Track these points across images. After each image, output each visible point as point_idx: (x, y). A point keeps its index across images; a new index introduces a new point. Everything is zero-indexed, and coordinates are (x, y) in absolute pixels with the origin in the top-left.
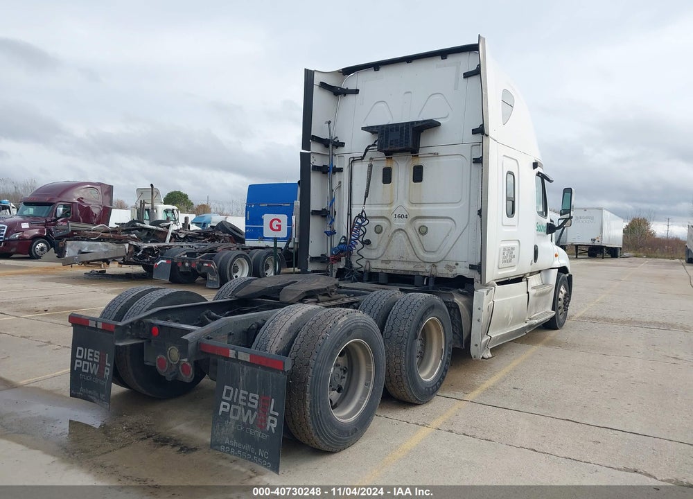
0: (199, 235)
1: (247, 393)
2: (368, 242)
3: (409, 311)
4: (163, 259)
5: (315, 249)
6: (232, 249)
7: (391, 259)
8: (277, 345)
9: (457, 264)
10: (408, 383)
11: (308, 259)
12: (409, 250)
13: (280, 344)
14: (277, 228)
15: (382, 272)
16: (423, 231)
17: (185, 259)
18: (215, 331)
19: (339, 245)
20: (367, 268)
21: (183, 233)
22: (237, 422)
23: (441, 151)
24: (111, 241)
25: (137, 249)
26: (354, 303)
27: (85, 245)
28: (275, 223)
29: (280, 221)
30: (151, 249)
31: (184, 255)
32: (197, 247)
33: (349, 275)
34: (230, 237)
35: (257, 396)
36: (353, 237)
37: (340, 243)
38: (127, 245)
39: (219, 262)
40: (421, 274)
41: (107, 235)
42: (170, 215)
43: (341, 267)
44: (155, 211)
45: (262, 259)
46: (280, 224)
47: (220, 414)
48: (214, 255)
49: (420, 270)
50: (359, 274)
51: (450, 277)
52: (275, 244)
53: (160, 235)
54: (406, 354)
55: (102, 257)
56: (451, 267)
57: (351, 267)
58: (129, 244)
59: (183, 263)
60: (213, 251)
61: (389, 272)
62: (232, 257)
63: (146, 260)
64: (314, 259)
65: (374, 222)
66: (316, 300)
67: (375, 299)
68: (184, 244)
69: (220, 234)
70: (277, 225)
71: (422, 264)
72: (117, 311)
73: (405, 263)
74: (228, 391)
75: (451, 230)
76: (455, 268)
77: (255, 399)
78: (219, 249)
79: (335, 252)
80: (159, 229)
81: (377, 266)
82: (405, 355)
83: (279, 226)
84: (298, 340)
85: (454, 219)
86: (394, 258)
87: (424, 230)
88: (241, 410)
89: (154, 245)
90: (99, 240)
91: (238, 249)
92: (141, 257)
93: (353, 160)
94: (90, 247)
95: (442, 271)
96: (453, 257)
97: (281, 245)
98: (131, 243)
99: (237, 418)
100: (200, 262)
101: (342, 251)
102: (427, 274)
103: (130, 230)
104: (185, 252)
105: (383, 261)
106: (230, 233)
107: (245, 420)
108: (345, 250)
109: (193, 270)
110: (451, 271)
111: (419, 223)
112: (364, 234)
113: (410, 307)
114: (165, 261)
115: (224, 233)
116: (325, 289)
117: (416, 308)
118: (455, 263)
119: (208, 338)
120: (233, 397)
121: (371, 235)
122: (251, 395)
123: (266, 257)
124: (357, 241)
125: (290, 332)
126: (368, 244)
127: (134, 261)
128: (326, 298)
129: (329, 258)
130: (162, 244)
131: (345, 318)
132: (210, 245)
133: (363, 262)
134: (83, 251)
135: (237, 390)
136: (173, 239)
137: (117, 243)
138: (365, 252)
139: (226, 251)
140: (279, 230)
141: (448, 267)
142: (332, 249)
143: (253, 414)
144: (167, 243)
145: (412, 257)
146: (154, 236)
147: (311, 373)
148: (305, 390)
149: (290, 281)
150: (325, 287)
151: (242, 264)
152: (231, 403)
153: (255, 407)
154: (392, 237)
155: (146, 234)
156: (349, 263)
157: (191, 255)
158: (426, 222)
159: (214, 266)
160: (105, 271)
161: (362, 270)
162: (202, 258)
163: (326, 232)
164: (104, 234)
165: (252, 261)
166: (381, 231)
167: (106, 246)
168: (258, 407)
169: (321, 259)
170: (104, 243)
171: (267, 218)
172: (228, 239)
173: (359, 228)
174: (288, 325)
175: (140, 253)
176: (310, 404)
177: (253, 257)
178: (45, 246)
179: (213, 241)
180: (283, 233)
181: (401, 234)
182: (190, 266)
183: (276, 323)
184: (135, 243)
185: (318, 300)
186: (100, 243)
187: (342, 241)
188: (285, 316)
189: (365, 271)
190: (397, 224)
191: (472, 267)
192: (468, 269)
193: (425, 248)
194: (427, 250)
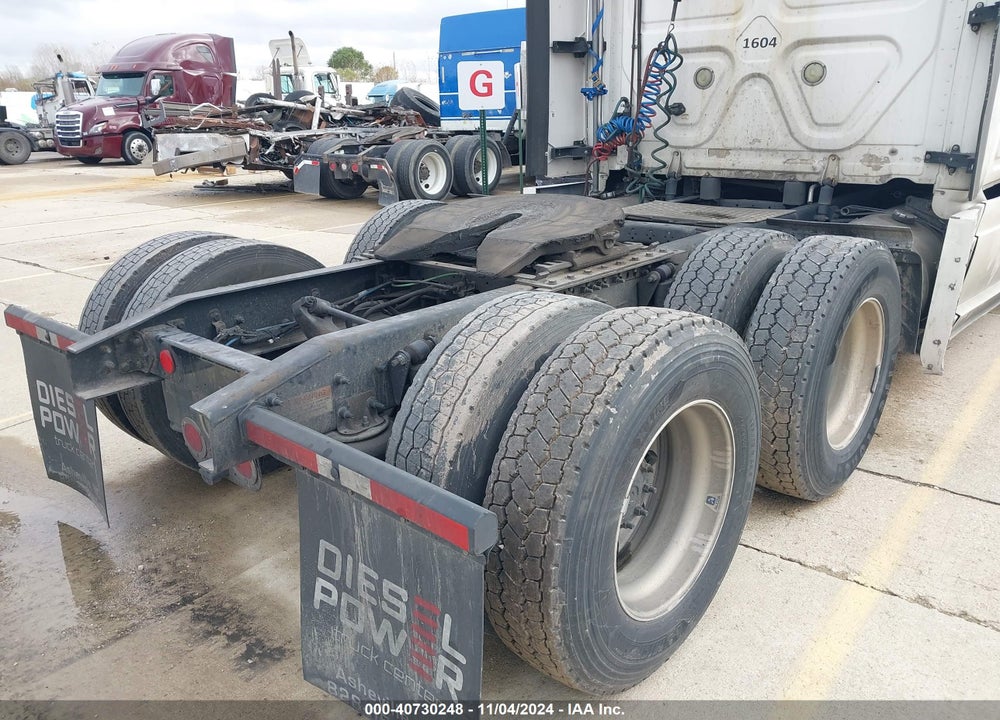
0: (367, 115)
1: (375, 576)
2: (677, 110)
3: (817, 290)
4: (306, 158)
5: (561, 131)
6: (417, 136)
7: (730, 144)
8: (459, 428)
9: (893, 152)
10: (804, 468)
11: (548, 153)
12: (776, 121)
13: (468, 426)
14: (485, 90)
15: (707, 177)
16: (813, 75)
17: (339, 157)
18: (291, 381)
19: (614, 118)
20: (676, 169)
21: (339, 112)
22: (360, 638)
24: (220, 131)
25: (265, 143)
26: (660, 263)
27: (184, 140)
28: (481, 79)
29: (489, 75)
30: (288, 141)
31: (339, 150)
32: (363, 135)
33: (634, 186)
34: (417, 116)
35: (403, 593)
36: (644, 100)
37: (617, 115)
38: (246, 137)
39: (396, 160)
40: (800, 178)
41: (216, 120)
42: (325, 83)
43: (617, 168)
44: (300, 77)
45: (469, 152)
46: (488, 81)
47: (317, 606)
48: (387, 149)
49: (798, 168)
50: (657, 182)
51: (873, 182)
52: (483, 124)
53: (302, 118)
54: (805, 402)
55: (211, 159)
56: (877, 159)
57: (639, 167)
58: (251, 135)
59: (338, 165)
60: (385, 141)
61: (725, 174)
62: (417, 152)
63: (281, 161)
64: (559, 153)
65: (693, 62)
66: (568, 264)
67: (718, 255)
68: (339, 130)
69: (400, 110)
70: (484, 85)
71: (806, 155)
72: (113, 296)
73: (764, 154)
74: (330, 557)
75: (886, 68)
76: (887, 160)
77: (399, 598)
78: (395, 138)
79: (606, 135)
80: (300, 106)
81: (697, 162)
82: (804, 406)
83: (489, 86)
84: (519, 422)
85: (898, 40)
86: (739, 143)
87: (817, 70)
88: (366, 614)
89: (292, 135)
90: (202, 130)
91: (430, 136)
92: (275, 156)
94: (191, 143)
95: (855, 171)
96: (884, 136)
97: (502, 125)
98: (253, 132)
99: (359, 628)
100: (365, 162)
101: (621, 132)
102: (814, 178)
103: (253, 110)
104: (340, 146)
105: (712, 152)
106: (416, 108)
107: (379, 639)
108: (626, 129)
109: (357, 176)
110: (877, 168)
111: (805, 55)
112: (671, 89)
113: (820, 279)
114: (309, 162)
115: (406, 108)
116: (591, 237)
117: (836, 281)
118: (888, 149)
119: (269, 405)
120: (343, 573)
121: (686, 93)
122: (387, 585)
123: (474, 150)
124: (653, 107)
125: (498, 386)
126: (677, 115)
127: (261, 163)
128: (593, 257)
129: (590, 150)
130: (305, 133)
131: (664, 349)
132: (383, 131)
133: (666, 155)
134: (182, 149)
135: (349, 557)
136: (324, 124)
137: (231, 134)
138: (671, 133)
139: (407, 141)
140: (489, 93)
141: (870, 159)
142: (598, 129)
143: (396, 634)
144: (315, 130)
145: (781, 139)
146: (293, 119)
147: (561, 533)
148: (543, 579)
149: (504, 214)
150: (590, 230)
151: (436, 164)
152: (340, 585)
153: (402, 617)
154: (735, 94)
155: (280, 115)
156: (635, 158)
157: (351, 149)
158: (824, 54)
159: (387, 169)
160: (226, 182)
161: (664, 172)
162: (368, 154)
163: (584, 92)
164: (211, 120)
165: (451, 157)
166: (709, 83)
167: (215, 140)
168: (409, 619)
169: (574, 152)
170: (212, 135)
171: (465, 70)
172: (413, 119)
173: (660, 78)
174: (489, 367)
175: (271, 149)
176: (563, 615)
177: (453, 152)
178: (144, 143)
179: (388, 123)
180: (497, 102)
181: (758, 88)
182: (349, 169)
183: (458, 358)
184: (259, 133)
185: (574, 264)
186: (204, 135)
187: (621, 110)
188: (480, 335)
189: (671, 175)
190: (750, 62)
191: (932, 158)
192: (922, 164)
193: (815, 117)
194: (819, 122)
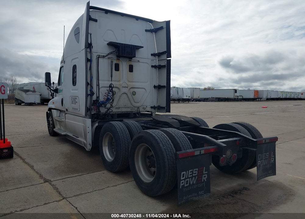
7: (120, 106)
9: (147, 107)
12: (129, 102)
15: (115, 114)
16: (134, 94)
23: (141, 60)
47: (258, 166)
49: (133, 110)
61: (119, 113)
70: (3, 90)
71: (134, 108)
73: (127, 108)
74: (260, 156)
75: (144, 93)
85: (146, 88)
86: (122, 106)
88: (263, 161)
93: (99, 57)
95: (141, 110)
96: (145, 104)
102: (136, 112)
105: (116, 108)
107: (264, 164)
110: (145, 110)
111: (132, 90)
135: (262, 154)
140: (4, 93)
141: (144, 108)
143: (267, 160)
145: (130, 105)
153: (268, 157)
154: (120, 97)
158: (135, 90)
166: (115, 94)
181: (125, 95)
190: (123, 90)
191: (152, 107)
192: (150, 108)
193: (135, 101)
194: (136, 102)
